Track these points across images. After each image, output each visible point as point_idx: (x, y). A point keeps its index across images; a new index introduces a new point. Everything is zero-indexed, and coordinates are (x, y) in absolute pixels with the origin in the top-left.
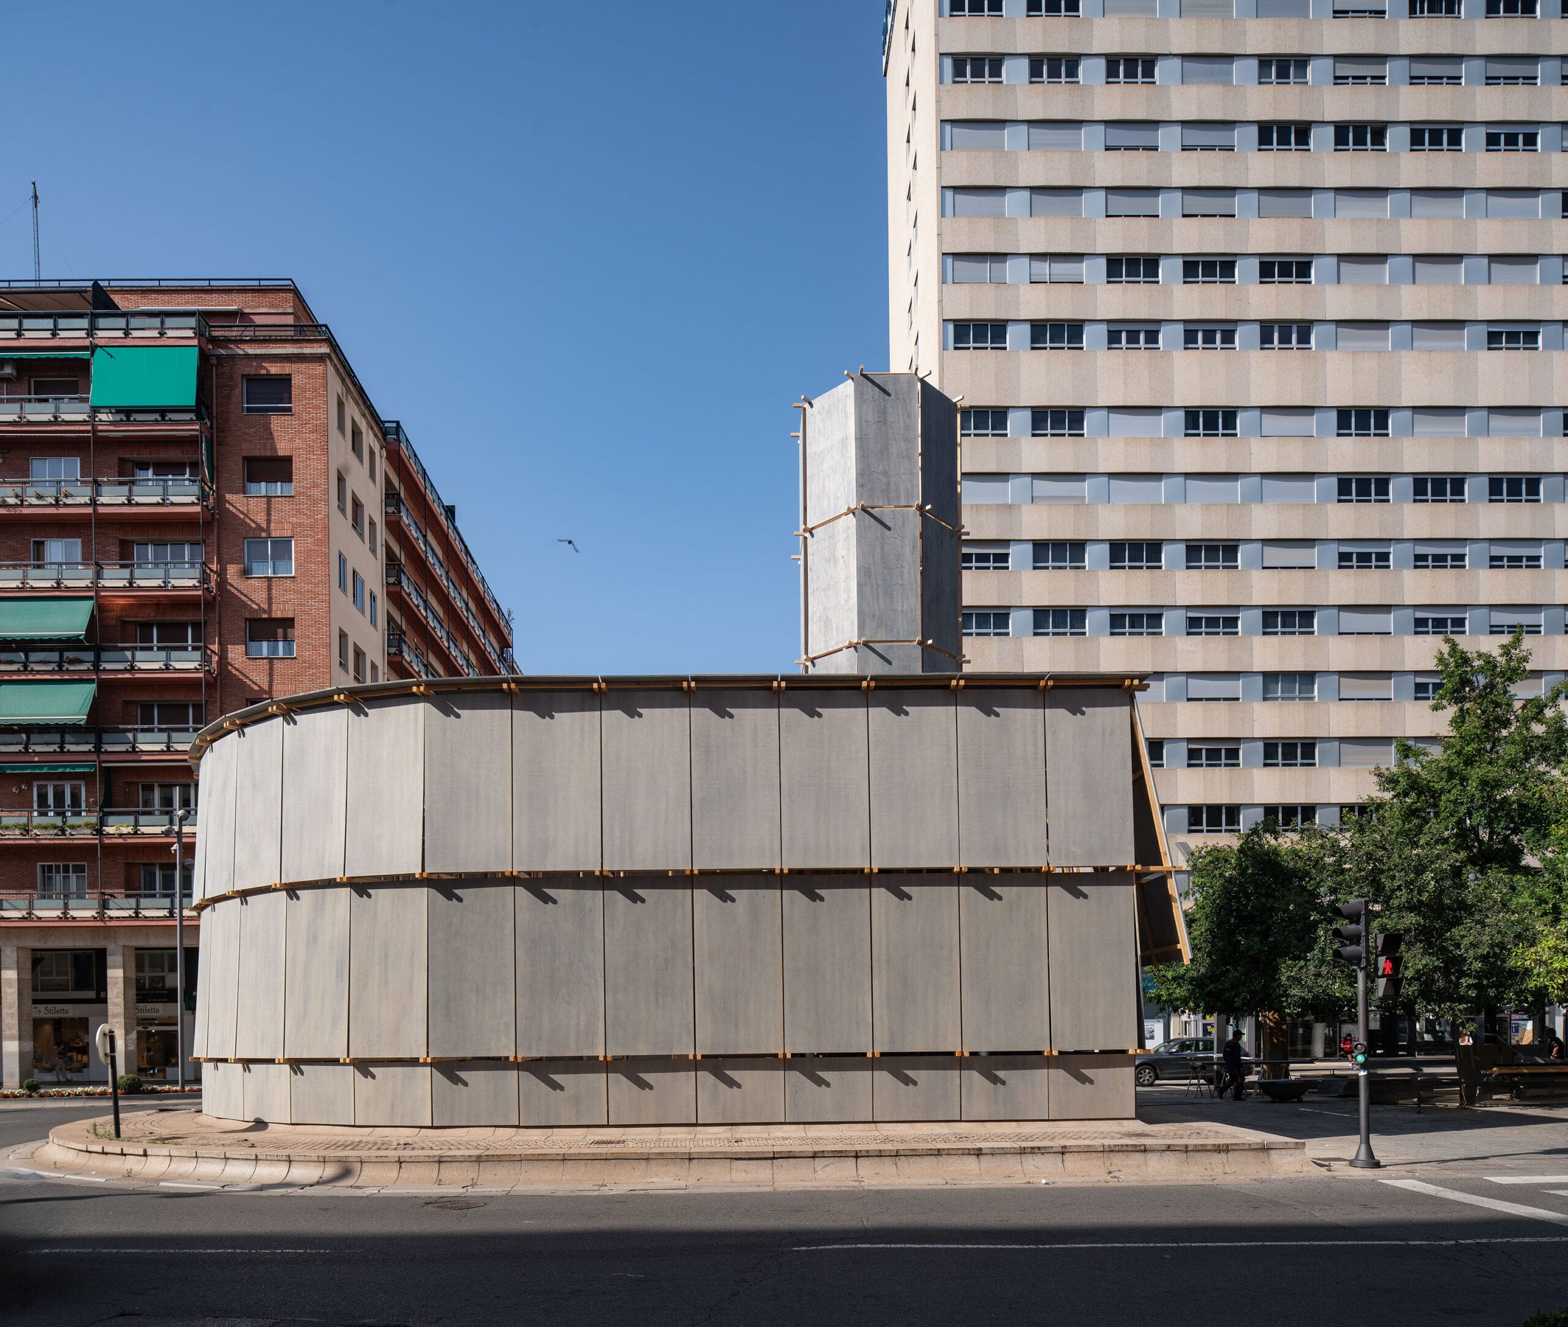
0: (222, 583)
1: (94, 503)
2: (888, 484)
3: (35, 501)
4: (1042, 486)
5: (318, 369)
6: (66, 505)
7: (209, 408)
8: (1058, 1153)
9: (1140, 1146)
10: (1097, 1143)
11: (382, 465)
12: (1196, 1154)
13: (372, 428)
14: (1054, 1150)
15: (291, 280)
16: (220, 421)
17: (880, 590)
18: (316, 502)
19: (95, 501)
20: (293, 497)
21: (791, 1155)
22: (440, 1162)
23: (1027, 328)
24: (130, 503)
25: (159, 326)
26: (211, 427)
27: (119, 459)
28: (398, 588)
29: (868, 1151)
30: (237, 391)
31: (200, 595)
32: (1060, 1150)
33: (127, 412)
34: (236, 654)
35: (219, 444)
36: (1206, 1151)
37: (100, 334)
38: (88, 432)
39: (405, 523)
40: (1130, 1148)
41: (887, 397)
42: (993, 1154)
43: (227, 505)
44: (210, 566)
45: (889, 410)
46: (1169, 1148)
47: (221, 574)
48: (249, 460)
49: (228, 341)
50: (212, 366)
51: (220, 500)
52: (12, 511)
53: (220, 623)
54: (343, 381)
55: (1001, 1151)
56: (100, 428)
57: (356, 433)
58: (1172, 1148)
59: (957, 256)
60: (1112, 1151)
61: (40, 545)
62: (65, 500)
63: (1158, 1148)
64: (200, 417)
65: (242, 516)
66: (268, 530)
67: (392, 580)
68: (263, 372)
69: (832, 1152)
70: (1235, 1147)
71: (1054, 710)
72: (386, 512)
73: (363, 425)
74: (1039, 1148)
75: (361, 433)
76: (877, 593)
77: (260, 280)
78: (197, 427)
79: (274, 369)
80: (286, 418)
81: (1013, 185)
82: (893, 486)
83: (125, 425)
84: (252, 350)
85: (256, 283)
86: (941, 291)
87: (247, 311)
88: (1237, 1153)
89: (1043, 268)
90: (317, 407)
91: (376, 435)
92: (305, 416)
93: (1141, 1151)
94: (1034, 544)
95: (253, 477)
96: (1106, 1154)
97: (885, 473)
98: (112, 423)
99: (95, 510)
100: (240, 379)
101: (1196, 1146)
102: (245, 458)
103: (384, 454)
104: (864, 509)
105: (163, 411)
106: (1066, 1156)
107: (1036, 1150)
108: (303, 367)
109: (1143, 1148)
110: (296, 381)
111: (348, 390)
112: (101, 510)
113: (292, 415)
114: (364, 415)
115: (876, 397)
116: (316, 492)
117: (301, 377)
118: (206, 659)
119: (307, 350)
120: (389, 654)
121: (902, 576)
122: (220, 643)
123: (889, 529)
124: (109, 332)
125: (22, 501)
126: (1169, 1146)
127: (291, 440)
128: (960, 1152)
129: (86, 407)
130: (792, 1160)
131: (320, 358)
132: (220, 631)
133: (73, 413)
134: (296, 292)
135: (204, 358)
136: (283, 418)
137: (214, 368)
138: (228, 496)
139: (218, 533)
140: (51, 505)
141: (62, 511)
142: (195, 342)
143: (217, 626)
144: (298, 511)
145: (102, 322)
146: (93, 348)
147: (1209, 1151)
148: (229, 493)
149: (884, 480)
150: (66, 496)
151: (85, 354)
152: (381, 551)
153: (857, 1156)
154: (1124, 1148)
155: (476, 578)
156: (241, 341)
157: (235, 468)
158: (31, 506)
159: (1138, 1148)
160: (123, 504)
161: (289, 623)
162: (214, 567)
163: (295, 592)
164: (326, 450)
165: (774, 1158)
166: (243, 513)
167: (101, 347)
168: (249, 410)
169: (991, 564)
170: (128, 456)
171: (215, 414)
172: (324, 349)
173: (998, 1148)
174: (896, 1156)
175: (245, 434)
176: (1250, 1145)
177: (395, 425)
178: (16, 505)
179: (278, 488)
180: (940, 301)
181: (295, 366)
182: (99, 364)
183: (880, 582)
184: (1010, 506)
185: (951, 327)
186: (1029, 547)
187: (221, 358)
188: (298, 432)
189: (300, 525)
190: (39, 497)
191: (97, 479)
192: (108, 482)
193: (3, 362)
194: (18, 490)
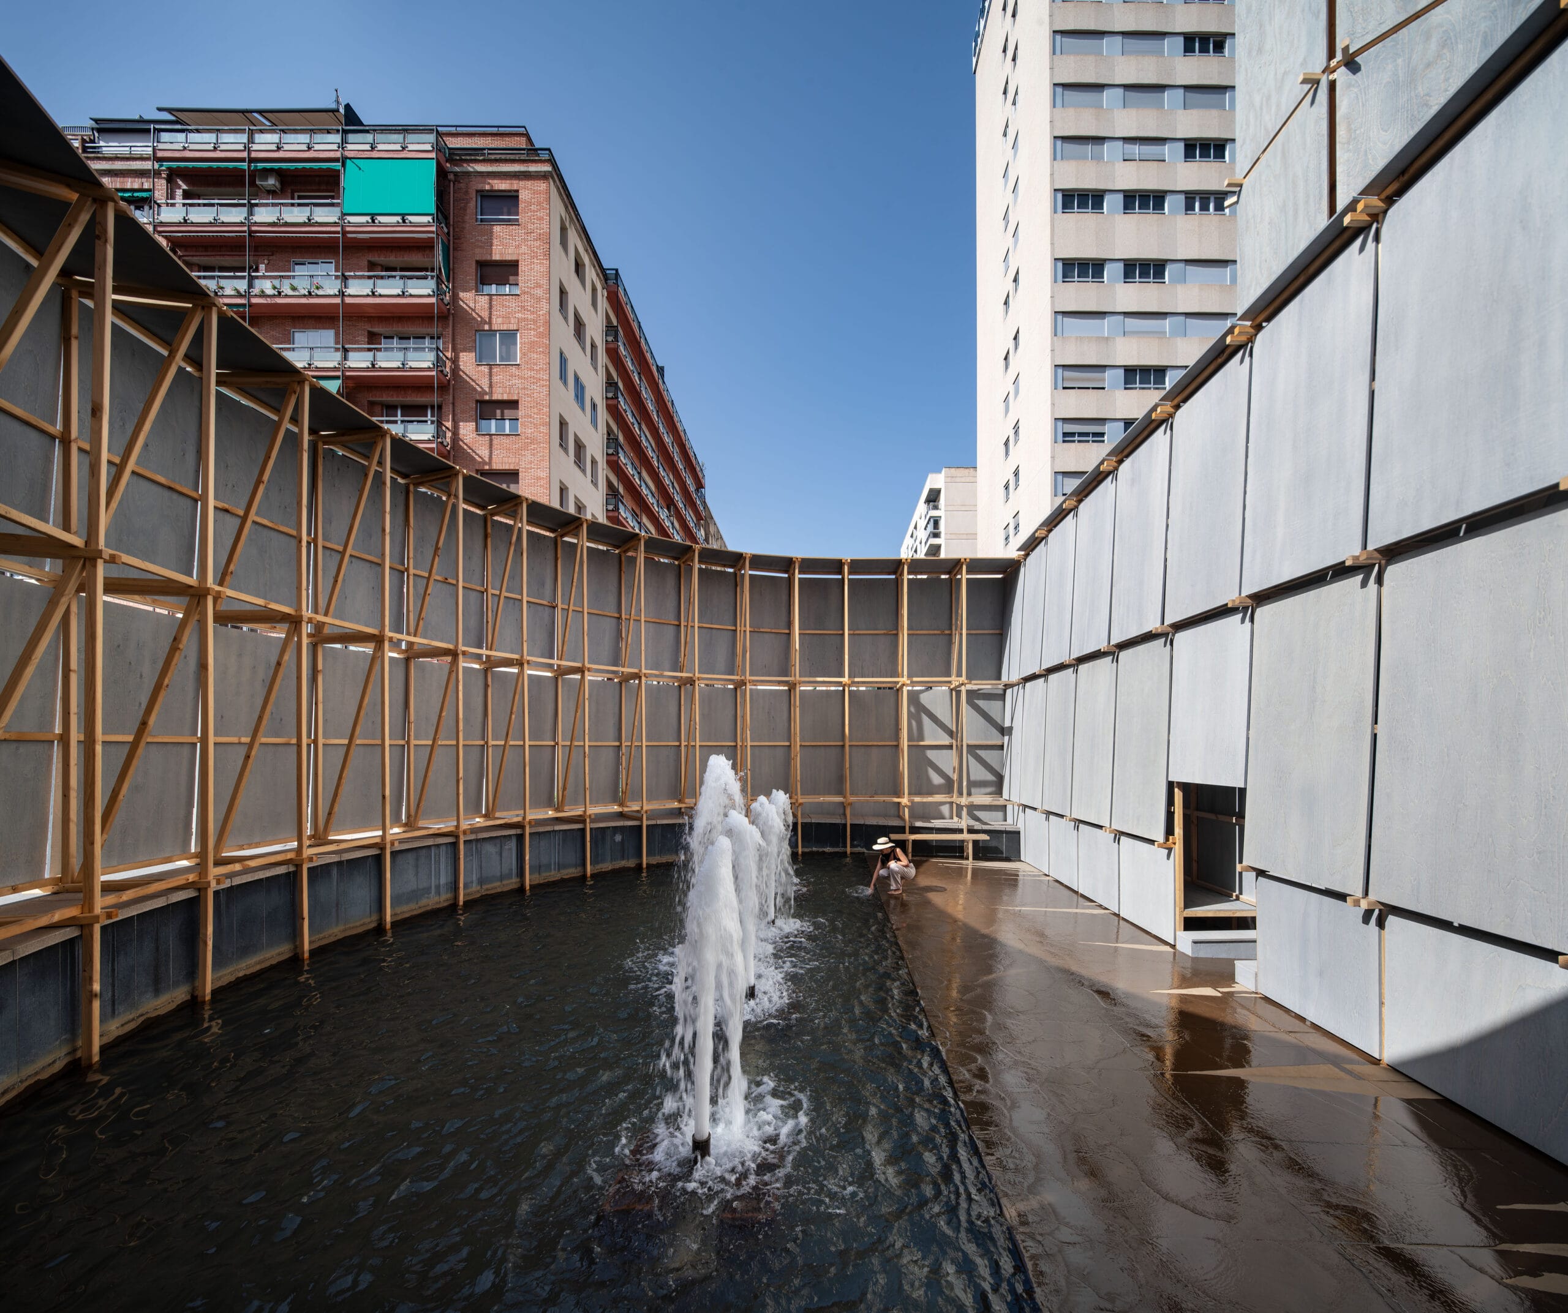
0: (456, 370)
1: (342, 294)
3: (291, 293)
4: (1131, 322)
5: (542, 186)
6: (317, 296)
7: (446, 213)
11: (603, 301)
13: (594, 267)
15: (524, 127)
16: (457, 230)
18: (539, 300)
19: (343, 293)
20: (518, 295)
23: (1120, 197)
24: (374, 295)
25: (402, 141)
26: (448, 233)
27: (369, 262)
28: (614, 402)
30: (472, 204)
31: (433, 376)
33: (373, 215)
34: (467, 430)
35: (454, 249)
37: (350, 147)
38: (338, 233)
39: (622, 355)
43: (461, 303)
44: (446, 354)
47: (455, 361)
48: (481, 264)
49: (464, 161)
50: (450, 181)
51: (455, 298)
52: (269, 301)
53: (453, 404)
54: (566, 207)
56: (348, 229)
57: (579, 261)
59: (1065, 139)
62: (316, 291)
64: (437, 221)
65: (473, 312)
67: (610, 395)
68: (492, 187)
72: (606, 341)
73: (586, 259)
75: (584, 265)
78: (435, 230)
79: (505, 185)
80: (514, 227)
81: (1111, 83)
83: (371, 227)
84: (485, 168)
86: (1052, 167)
89: (1135, 149)
90: (541, 219)
91: (597, 275)
92: (532, 227)
94: (1125, 370)
95: (484, 280)
98: (360, 225)
99: (343, 301)
100: (474, 194)
102: (478, 262)
103: (606, 294)
105: (403, 215)
108: (529, 183)
110: (523, 195)
111: (571, 219)
112: (348, 300)
113: (519, 225)
114: (587, 251)
116: (539, 292)
117: (527, 192)
118: (439, 433)
119: (533, 168)
120: (607, 454)
122: (453, 420)
124: (357, 144)
125: (278, 292)
127: (518, 247)
129: (335, 210)
131: (544, 176)
132: (454, 411)
133: (325, 215)
134: (527, 135)
135: (441, 173)
136: (511, 227)
137: (452, 184)
138: (462, 295)
139: (453, 326)
140: (305, 296)
141: (317, 301)
142: (433, 155)
143: (451, 406)
144: (523, 308)
145: (351, 137)
146: (344, 160)
148: (463, 292)
150: (318, 288)
151: (337, 166)
152: (601, 371)
155: (680, 429)
156: (476, 161)
157: (469, 271)
158: (286, 296)
160: (368, 296)
161: (513, 404)
162: (449, 355)
163: (520, 377)
164: (548, 257)
166: (474, 308)
167: (350, 158)
168: (482, 220)
170: (376, 256)
171: (451, 223)
172: (547, 168)
175: (478, 241)
177: (614, 272)
178: (274, 296)
179: (505, 289)
180: (1052, 175)
181: (522, 183)
182: (349, 179)
184: (1107, 338)
185: (1060, 196)
186: (1121, 372)
187: (456, 174)
188: (526, 240)
189: (525, 319)
190: (294, 289)
191: (347, 274)
192: (355, 277)
193: (267, 172)
194: (276, 282)
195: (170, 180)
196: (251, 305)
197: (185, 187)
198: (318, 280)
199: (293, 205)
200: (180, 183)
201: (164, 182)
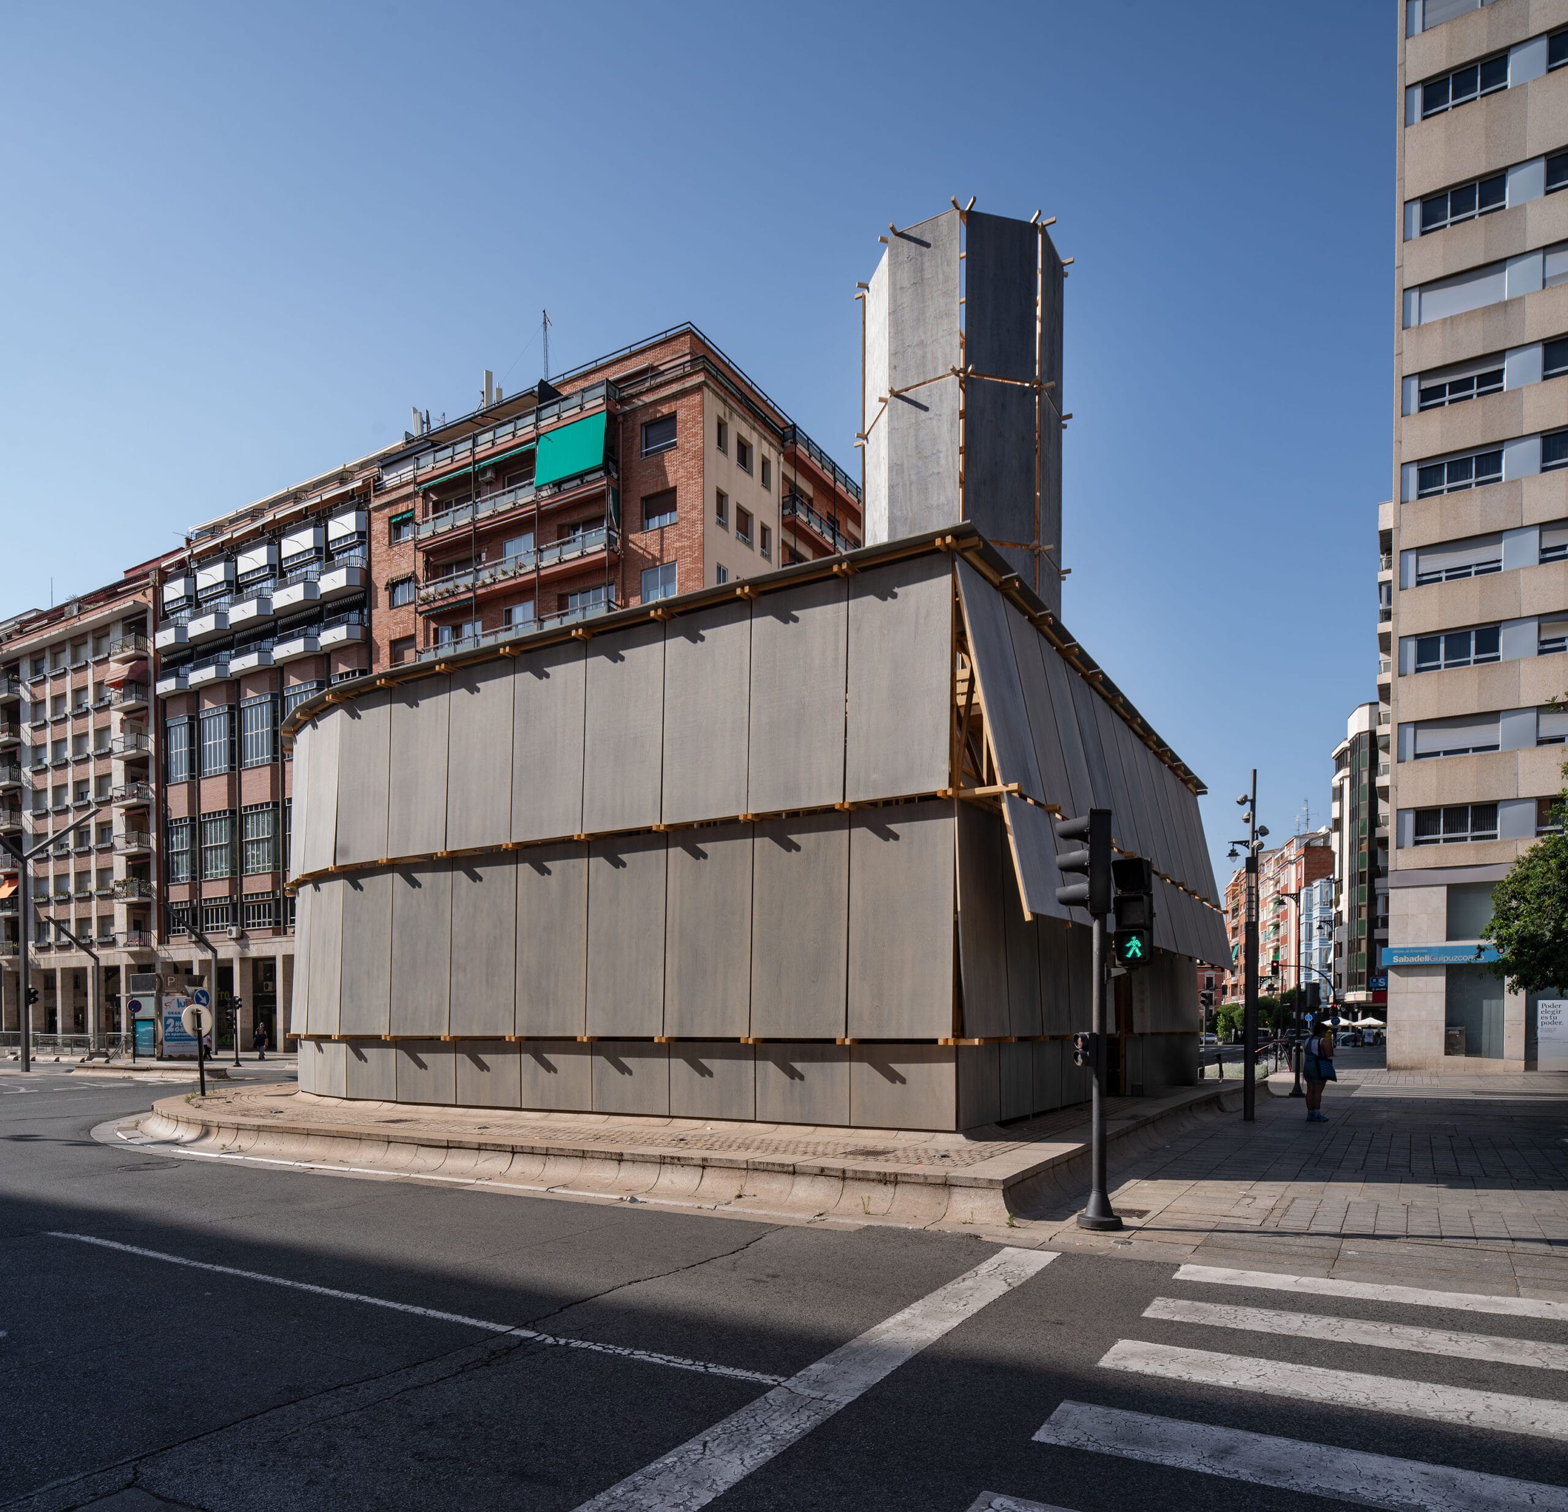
1: (538, 569)
2: (924, 357)
3: (502, 577)
5: (698, 399)
6: (520, 575)
7: (616, 462)
8: (699, 1166)
9: (788, 1166)
10: (741, 1156)
11: (778, 467)
12: (857, 1183)
13: (765, 438)
14: (695, 1162)
15: (691, 322)
16: (625, 473)
17: (914, 487)
18: (694, 523)
19: (539, 567)
20: (676, 523)
21: (461, 1145)
22: (238, 1129)
24: (561, 562)
25: (580, 402)
26: (618, 479)
27: (558, 525)
29: (522, 1147)
30: (638, 440)
32: (700, 1163)
33: (558, 484)
35: (623, 493)
36: (869, 1180)
37: (542, 424)
38: (535, 509)
39: (802, 521)
40: (776, 1168)
41: (924, 249)
42: (633, 1162)
43: (631, 545)
45: (927, 264)
46: (822, 1172)
48: (646, 499)
49: (632, 396)
50: (618, 424)
51: (625, 541)
52: (488, 589)
54: (725, 402)
55: (641, 1159)
56: (542, 504)
57: (744, 449)
58: (827, 1172)
60: (757, 1169)
61: (509, 612)
62: (520, 571)
63: (809, 1170)
64: (608, 473)
65: (641, 551)
66: (661, 559)
68: (658, 415)
69: (493, 1145)
70: (905, 1179)
71: (860, 599)
72: (783, 515)
73: (753, 438)
74: (679, 1159)
75: (751, 446)
76: (911, 491)
77: (666, 332)
78: (605, 482)
79: (665, 410)
80: (673, 452)
82: (929, 356)
83: (558, 496)
84: (648, 399)
85: (664, 336)
87: (655, 365)
88: (909, 1186)
90: (695, 435)
91: (771, 444)
92: (686, 446)
93: (789, 1173)
95: (649, 515)
96: (750, 1173)
97: (922, 344)
98: (550, 497)
99: (538, 575)
100: (639, 428)
101: (855, 1172)
102: (643, 498)
103: (782, 459)
104: (896, 395)
105: (580, 476)
106: (708, 1171)
107: (676, 1161)
108: (684, 401)
109: (791, 1169)
110: (681, 415)
111: (732, 409)
112: (543, 573)
113: (677, 448)
114: (753, 427)
115: (912, 254)
116: (694, 515)
117: (684, 411)
119: (688, 384)
121: (938, 463)
123: (926, 409)
124: (548, 419)
125: (494, 579)
126: (823, 1170)
127: (677, 472)
128: (603, 1156)
129: (532, 489)
130: (462, 1150)
131: (698, 388)
133: (525, 496)
134: (693, 331)
135: (611, 419)
136: (671, 453)
137: (621, 425)
138: (631, 537)
139: (623, 572)
140: (512, 578)
141: (520, 580)
142: (604, 408)
144: (681, 535)
145: (543, 414)
146: (538, 438)
147: (873, 1180)
148: (631, 534)
149: (920, 353)
150: (521, 568)
151: (533, 445)
152: (776, 552)
153: (514, 1151)
154: (770, 1167)
156: (641, 394)
157: (636, 511)
158: (500, 581)
159: (786, 1169)
160: (556, 564)
164: (702, 472)
165: (448, 1147)
166: (641, 548)
167: (543, 434)
168: (647, 453)
169: (1475, 391)
170: (564, 521)
171: (619, 466)
172: (701, 378)
173: (639, 1155)
174: (547, 1155)
175: (643, 476)
176: (926, 1177)
178: (491, 584)
179: (667, 519)
181: (679, 403)
182: (542, 450)
183: (914, 478)
187: (624, 414)
188: (682, 462)
189: (682, 548)
190: (505, 573)
191: (542, 547)
192: (548, 548)
193: (484, 470)
194: (492, 571)
195: (425, 496)
196: (476, 596)
197: (435, 498)
198: (521, 560)
199: (504, 494)
200: (432, 495)
201: (421, 499)
